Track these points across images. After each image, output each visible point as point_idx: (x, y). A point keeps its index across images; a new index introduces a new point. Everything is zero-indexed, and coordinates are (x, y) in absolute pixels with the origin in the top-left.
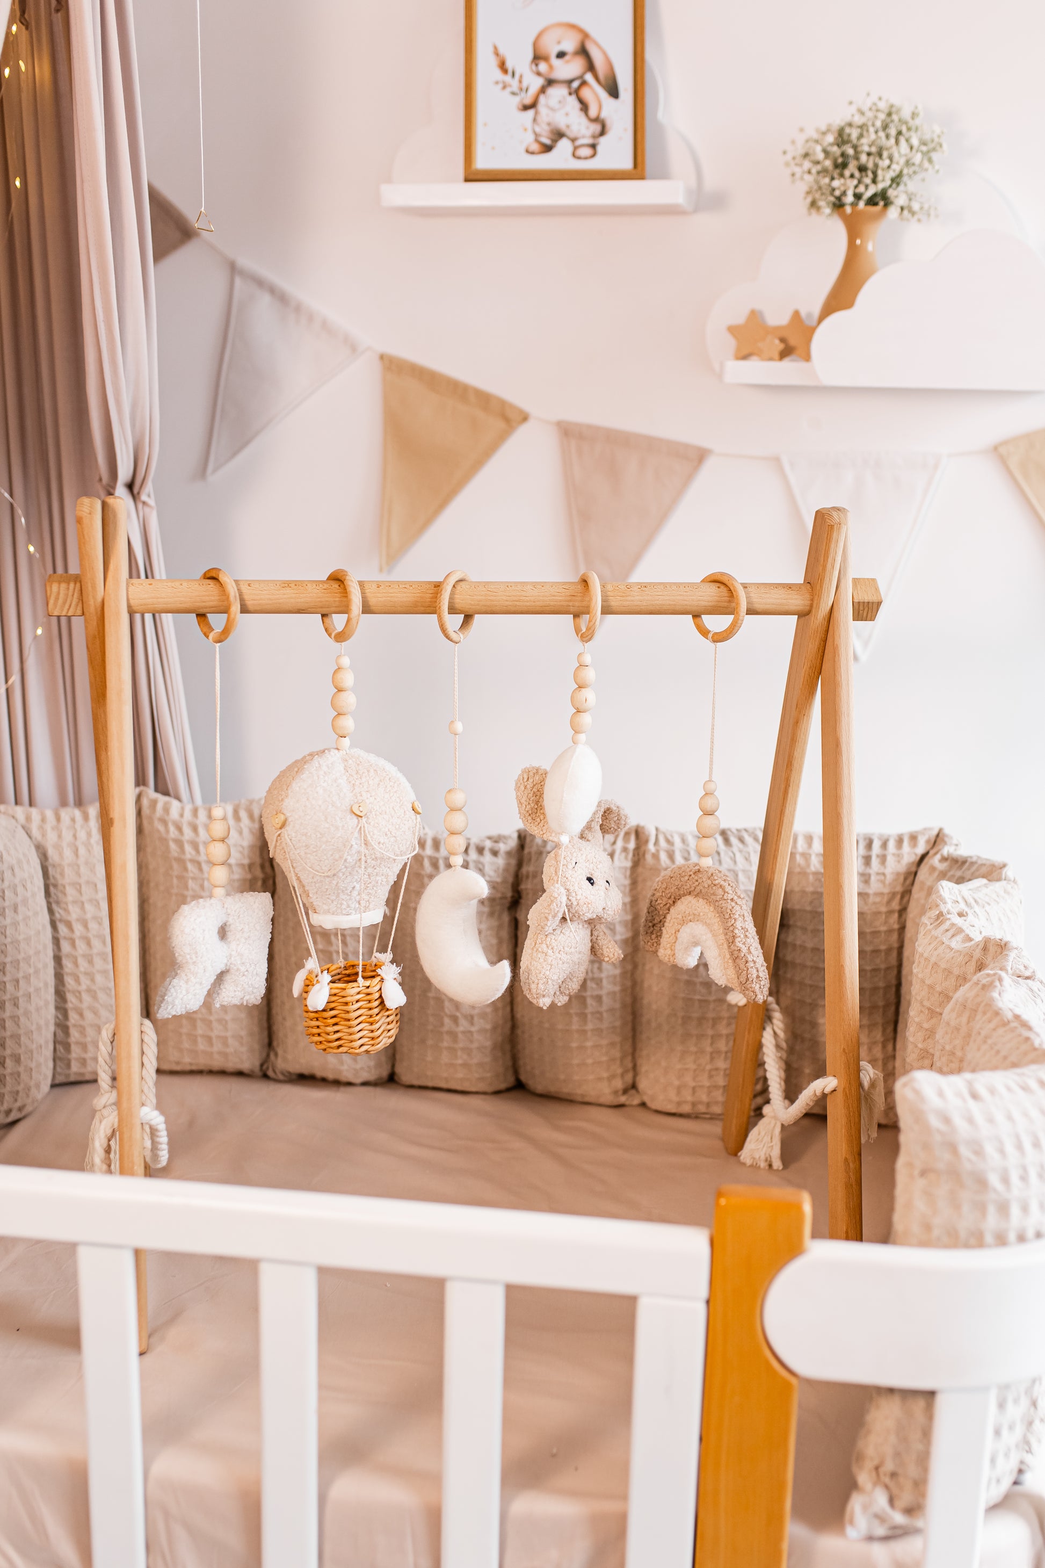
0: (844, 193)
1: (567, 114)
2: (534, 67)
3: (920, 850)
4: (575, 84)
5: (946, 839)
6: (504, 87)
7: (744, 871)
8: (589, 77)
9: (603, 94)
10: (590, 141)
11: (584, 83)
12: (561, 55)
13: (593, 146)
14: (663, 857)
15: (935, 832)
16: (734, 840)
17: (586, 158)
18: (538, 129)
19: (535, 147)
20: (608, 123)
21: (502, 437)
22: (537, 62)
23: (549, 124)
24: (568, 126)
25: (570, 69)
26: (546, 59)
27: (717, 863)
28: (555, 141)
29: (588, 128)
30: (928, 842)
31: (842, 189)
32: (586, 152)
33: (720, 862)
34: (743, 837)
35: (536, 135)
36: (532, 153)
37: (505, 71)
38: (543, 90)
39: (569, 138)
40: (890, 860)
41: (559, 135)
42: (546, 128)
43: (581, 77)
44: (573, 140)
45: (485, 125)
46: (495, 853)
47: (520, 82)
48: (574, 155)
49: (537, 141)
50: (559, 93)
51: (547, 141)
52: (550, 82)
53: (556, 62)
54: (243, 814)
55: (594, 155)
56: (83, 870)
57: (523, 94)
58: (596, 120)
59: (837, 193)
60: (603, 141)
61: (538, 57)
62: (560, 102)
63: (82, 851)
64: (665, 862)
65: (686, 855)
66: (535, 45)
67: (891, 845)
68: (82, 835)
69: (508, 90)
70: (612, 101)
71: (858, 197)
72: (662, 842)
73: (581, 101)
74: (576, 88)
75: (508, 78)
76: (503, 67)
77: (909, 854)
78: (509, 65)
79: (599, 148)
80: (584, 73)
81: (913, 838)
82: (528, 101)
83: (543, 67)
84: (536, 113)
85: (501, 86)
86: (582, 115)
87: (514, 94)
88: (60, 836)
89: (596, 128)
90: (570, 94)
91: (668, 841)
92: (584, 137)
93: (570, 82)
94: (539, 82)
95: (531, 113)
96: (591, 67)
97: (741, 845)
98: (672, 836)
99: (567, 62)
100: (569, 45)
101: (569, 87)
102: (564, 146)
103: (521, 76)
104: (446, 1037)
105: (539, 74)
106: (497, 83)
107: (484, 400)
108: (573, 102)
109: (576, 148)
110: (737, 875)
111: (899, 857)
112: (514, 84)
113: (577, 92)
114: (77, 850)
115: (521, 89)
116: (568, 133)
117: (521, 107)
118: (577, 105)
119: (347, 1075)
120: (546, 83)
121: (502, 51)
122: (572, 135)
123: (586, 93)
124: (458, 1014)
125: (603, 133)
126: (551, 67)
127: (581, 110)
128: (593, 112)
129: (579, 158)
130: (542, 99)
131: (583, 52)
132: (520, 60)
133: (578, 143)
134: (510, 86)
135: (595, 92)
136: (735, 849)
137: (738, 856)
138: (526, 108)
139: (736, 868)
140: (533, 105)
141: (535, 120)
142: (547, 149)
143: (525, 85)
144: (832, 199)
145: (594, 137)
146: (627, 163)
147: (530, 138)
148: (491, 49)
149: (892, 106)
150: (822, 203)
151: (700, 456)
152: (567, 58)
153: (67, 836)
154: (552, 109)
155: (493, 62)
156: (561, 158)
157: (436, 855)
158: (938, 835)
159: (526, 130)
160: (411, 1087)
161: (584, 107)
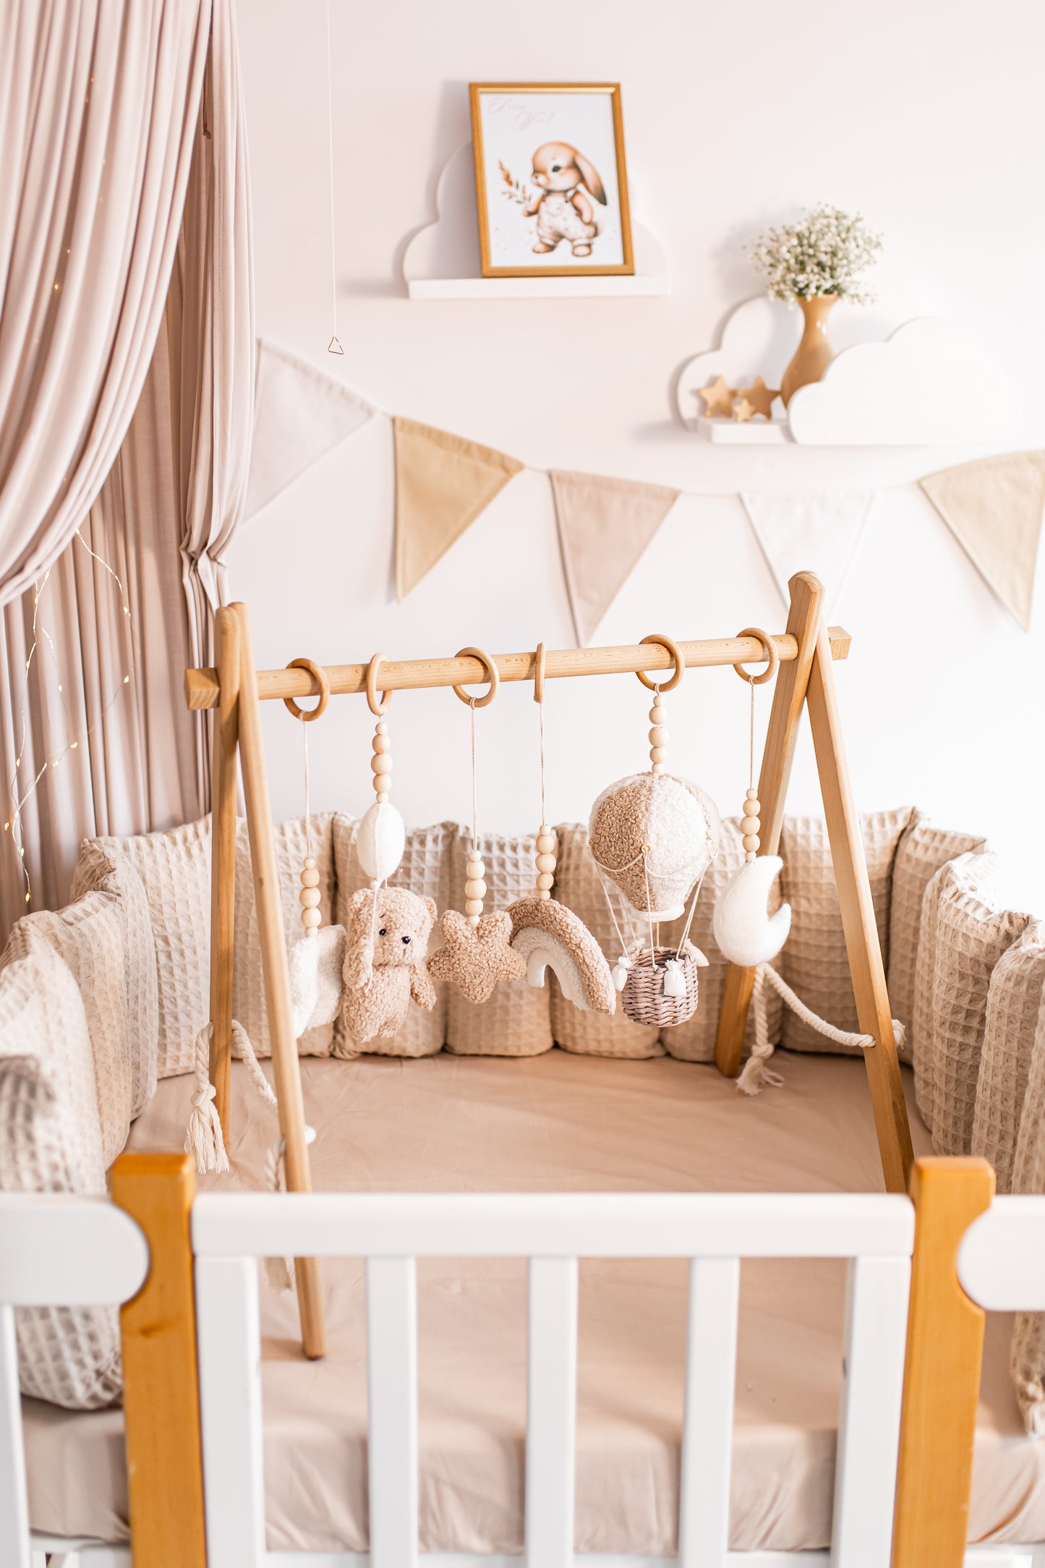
0: (807, 286)
1: (565, 219)
2: (534, 179)
3: (900, 827)
4: (570, 194)
5: (920, 815)
6: (511, 197)
8: (581, 187)
9: (594, 202)
10: (586, 242)
11: (577, 193)
12: (556, 169)
13: (589, 246)
15: (909, 810)
17: (584, 256)
18: (541, 232)
19: (541, 247)
20: (600, 226)
21: (502, 484)
22: (536, 175)
23: (550, 228)
24: (566, 229)
25: (565, 180)
26: (544, 172)
28: (556, 242)
29: (583, 230)
30: (905, 818)
31: (806, 282)
32: (584, 250)
35: (541, 237)
36: (538, 252)
37: (510, 183)
38: (543, 199)
39: (568, 239)
40: (877, 837)
41: (560, 237)
42: (549, 231)
43: (574, 188)
44: (572, 241)
45: (497, 229)
47: (524, 192)
48: (573, 253)
49: (541, 242)
50: (555, 201)
51: (551, 243)
52: (549, 192)
53: (553, 175)
54: (310, 828)
55: (589, 254)
56: (177, 889)
57: (527, 203)
58: (590, 223)
59: (801, 285)
60: (596, 241)
61: (537, 172)
62: (558, 209)
63: (175, 873)
66: (534, 160)
67: (876, 824)
68: (173, 858)
69: (514, 199)
70: (602, 206)
71: (818, 288)
73: (576, 208)
74: (571, 197)
75: (513, 189)
76: (508, 179)
77: (892, 831)
78: (513, 178)
79: (594, 247)
80: (577, 184)
81: (894, 817)
82: (532, 208)
83: (542, 179)
84: (539, 218)
85: (507, 196)
86: (578, 219)
87: (519, 202)
88: (155, 862)
89: (591, 230)
90: (566, 202)
92: (580, 238)
93: (566, 191)
94: (540, 192)
95: (534, 218)
96: (582, 179)
99: (562, 175)
100: (563, 161)
101: (565, 196)
102: (564, 246)
103: (524, 188)
104: (499, 1011)
105: (539, 185)
106: (504, 193)
107: (487, 454)
108: (569, 207)
109: (575, 247)
111: (884, 834)
112: (519, 193)
113: (571, 200)
114: (171, 872)
115: (525, 198)
116: (566, 234)
117: (526, 213)
118: (573, 211)
119: (411, 1051)
120: (545, 193)
121: (506, 166)
122: (571, 237)
123: (579, 200)
124: (510, 991)
125: (596, 234)
126: (548, 179)
127: (577, 215)
128: (586, 217)
129: (578, 256)
130: (543, 206)
131: (574, 166)
132: (522, 173)
133: (576, 243)
134: (515, 196)
135: (587, 200)
138: (530, 214)
140: (535, 212)
141: (538, 224)
142: (551, 248)
143: (527, 195)
144: (796, 290)
145: (589, 238)
146: (616, 259)
147: (535, 240)
148: (497, 165)
149: (838, 212)
150: (788, 293)
151: (674, 495)
152: (561, 171)
153: (161, 860)
154: (552, 215)
155: (499, 176)
156: (562, 256)
157: (489, 855)
158: (912, 813)
159: (531, 233)
160: (465, 1055)
161: (579, 213)
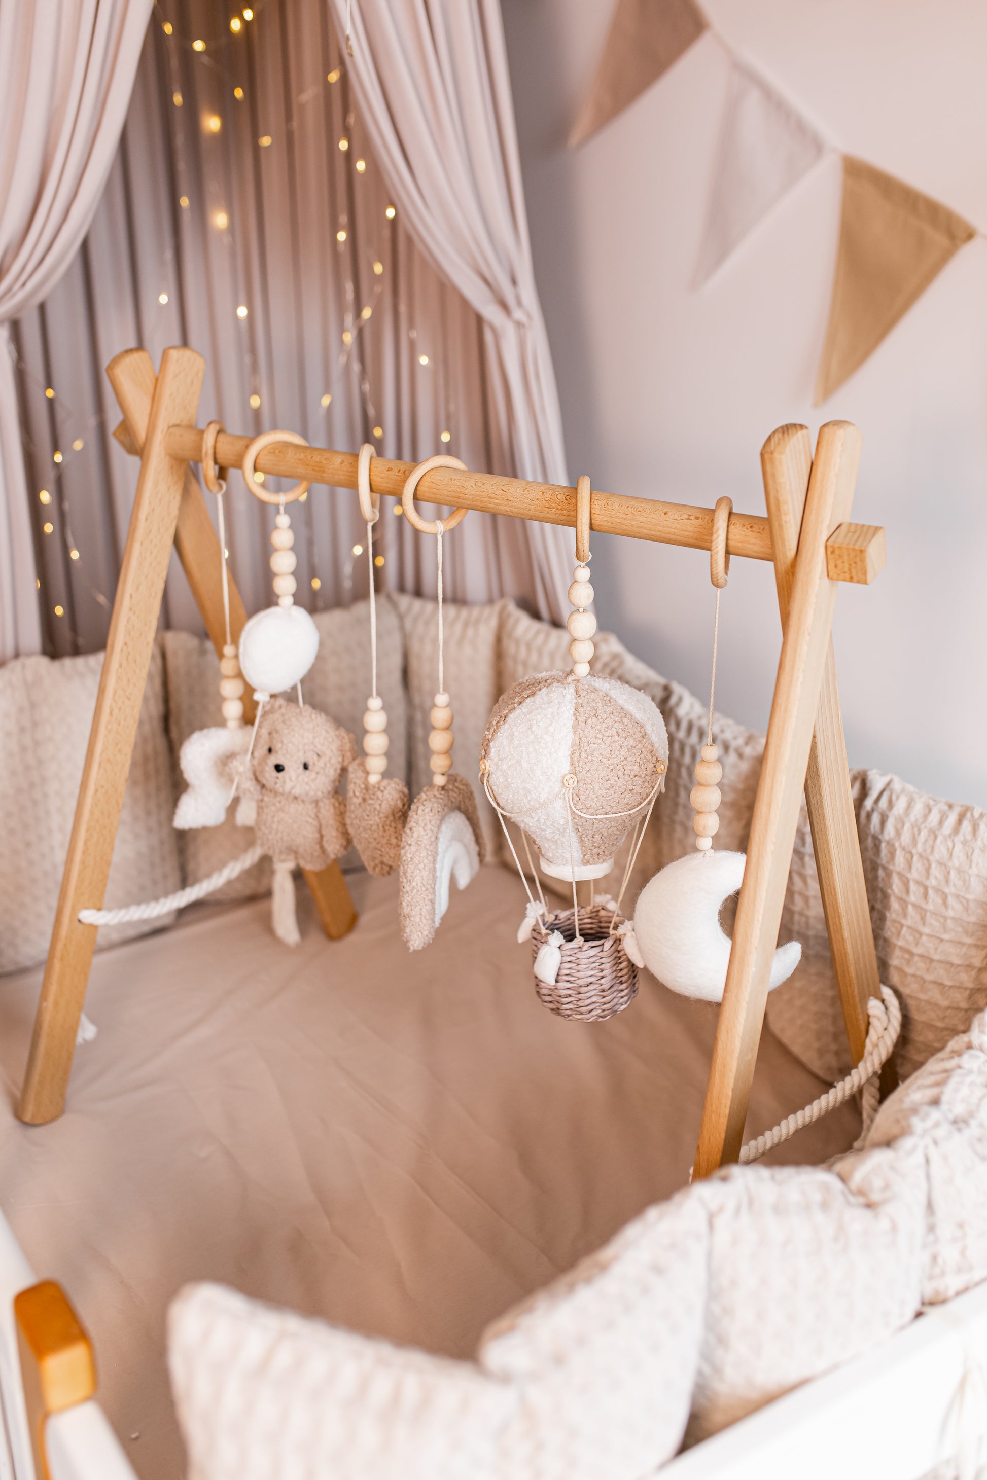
7: (959, 871)
14: (876, 819)
16: (966, 825)
27: (929, 850)
33: (933, 848)
34: (978, 825)
46: (740, 756)
64: (874, 827)
65: (899, 826)
72: (883, 803)
91: (891, 804)
97: (969, 837)
98: (898, 798)
110: (949, 873)
136: (960, 837)
137: (958, 847)
139: (950, 864)
